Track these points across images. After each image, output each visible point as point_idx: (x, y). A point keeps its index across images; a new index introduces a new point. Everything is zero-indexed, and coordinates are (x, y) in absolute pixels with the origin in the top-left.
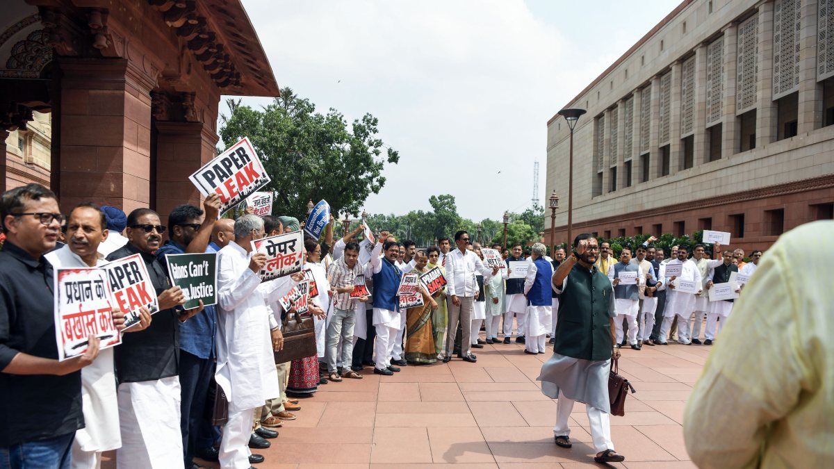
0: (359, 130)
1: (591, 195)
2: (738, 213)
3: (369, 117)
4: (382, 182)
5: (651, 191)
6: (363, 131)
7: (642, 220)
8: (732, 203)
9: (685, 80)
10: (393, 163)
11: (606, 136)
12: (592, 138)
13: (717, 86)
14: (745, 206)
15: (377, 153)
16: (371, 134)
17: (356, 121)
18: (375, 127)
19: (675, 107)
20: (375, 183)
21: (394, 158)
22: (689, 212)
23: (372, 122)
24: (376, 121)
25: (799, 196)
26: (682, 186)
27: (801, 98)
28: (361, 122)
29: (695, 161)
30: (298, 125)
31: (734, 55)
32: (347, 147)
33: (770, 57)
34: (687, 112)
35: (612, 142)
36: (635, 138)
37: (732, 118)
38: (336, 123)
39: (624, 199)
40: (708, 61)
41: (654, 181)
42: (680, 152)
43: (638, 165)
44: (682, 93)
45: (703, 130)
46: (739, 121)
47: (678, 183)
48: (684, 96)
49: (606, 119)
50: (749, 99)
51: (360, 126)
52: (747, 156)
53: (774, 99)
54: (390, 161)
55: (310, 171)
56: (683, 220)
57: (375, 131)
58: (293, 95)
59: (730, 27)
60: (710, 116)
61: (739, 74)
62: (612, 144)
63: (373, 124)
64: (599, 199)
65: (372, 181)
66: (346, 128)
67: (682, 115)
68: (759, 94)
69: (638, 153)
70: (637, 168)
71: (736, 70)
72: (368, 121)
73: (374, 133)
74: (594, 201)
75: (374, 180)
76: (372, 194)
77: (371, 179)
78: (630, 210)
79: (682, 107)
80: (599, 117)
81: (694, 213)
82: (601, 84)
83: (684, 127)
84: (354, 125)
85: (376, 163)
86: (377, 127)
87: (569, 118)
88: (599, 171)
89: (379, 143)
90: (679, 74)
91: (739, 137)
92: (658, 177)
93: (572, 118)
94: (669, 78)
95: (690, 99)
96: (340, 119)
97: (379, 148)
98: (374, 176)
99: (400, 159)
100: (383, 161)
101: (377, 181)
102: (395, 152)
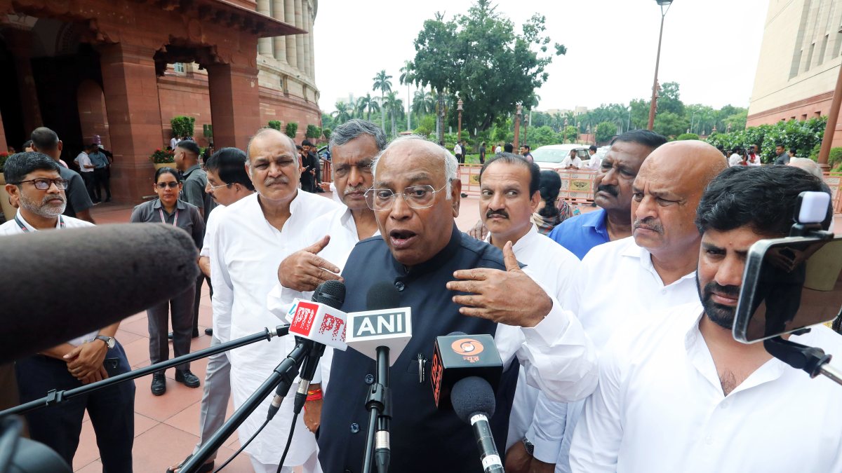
0: (527, 29)
1: (788, 77)
3: (537, 16)
4: (545, 77)
6: (533, 30)
10: (562, 55)
15: (544, 49)
16: (540, 31)
17: (528, 21)
18: (542, 25)
20: (539, 78)
23: (541, 19)
24: (544, 18)
28: (531, 23)
32: (514, 46)
38: (505, 25)
51: (528, 26)
54: (558, 54)
63: (543, 22)
64: (794, 80)
65: (535, 76)
72: (537, 20)
73: (542, 30)
74: (789, 84)
75: (539, 75)
76: (536, 89)
77: (535, 75)
84: (523, 25)
85: (543, 59)
86: (545, 25)
88: (800, 50)
89: (547, 41)
97: (547, 45)
98: (537, 72)
99: (567, 51)
100: (552, 55)
101: (541, 76)
102: (562, 45)
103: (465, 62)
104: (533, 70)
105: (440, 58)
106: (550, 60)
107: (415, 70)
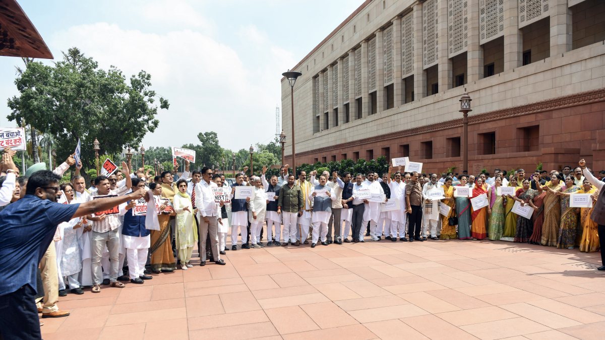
0: (136, 83)
1: (312, 132)
2: (405, 144)
3: (143, 73)
4: (156, 124)
5: (351, 129)
6: (140, 84)
7: (346, 149)
8: (401, 137)
9: (370, 54)
10: (165, 109)
11: (321, 90)
12: (312, 92)
13: (390, 58)
14: (410, 139)
15: (151, 101)
16: (146, 86)
17: (134, 76)
18: (148, 81)
19: (364, 71)
20: (150, 124)
21: (165, 105)
22: (375, 143)
23: (146, 77)
24: (149, 76)
25: (441, 132)
26: (371, 126)
27: (440, 69)
28: (137, 77)
29: (378, 109)
30: (84, 79)
31: (399, 38)
32: (127, 96)
33: (421, 41)
34: (372, 75)
35: (325, 95)
36: (340, 93)
37: (400, 81)
38: (117, 77)
39: (334, 134)
40: (384, 41)
41: (353, 122)
42: (368, 102)
43: (342, 111)
44: (368, 62)
45: (382, 88)
46: (404, 82)
47: (368, 124)
48: (370, 64)
49: (320, 78)
50: (409, 68)
51: (136, 80)
52: (409, 106)
53: (424, 69)
54: (162, 107)
55: (96, 115)
56: (371, 149)
57: (149, 84)
58: (81, 54)
59: (397, 19)
60: (386, 78)
61: (403, 51)
62: (325, 96)
63: (147, 79)
64: (318, 134)
65: (148, 123)
66: (125, 82)
67: (369, 78)
68: (415, 65)
69: (342, 102)
70: (342, 113)
71: (401, 48)
72: (143, 77)
73: (148, 86)
74: (314, 137)
75: (150, 122)
76: (148, 133)
77: (147, 121)
78: (339, 143)
79: (369, 72)
80: (316, 77)
81: (378, 144)
82: (316, 54)
83: (370, 85)
84: (131, 79)
85: (151, 109)
86: (150, 81)
87: (290, 79)
88: (317, 115)
89: (153, 94)
90: (366, 49)
91: (404, 94)
92: (355, 119)
93: (292, 79)
94: (360, 52)
95: (374, 67)
96: (120, 74)
97: (152, 97)
98: (149, 119)
99: (170, 107)
100: (157, 107)
101: (152, 123)
102: (166, 100)
106: (155, 111)
107: (15, 109)
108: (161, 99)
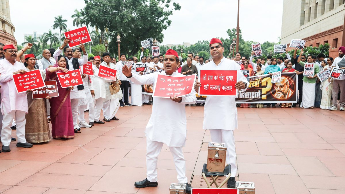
1: (299, 25)
4: (169, 23)
10: (178, 10)
15: (168, 6)
20: (165, 23)
21: (178, 7)
54: (176, 9)
55: (127, 19)
64: (303, 27)
65: (163, 22)
75: (165, 22)
76: (164, 30)
77: (163, 21)
78: (315, 33)
88: (304, 10)
89: (169, 1)
97: (169, 4)
98: (164, 20)
99: (181, 8)
100: (172, 10)
101: (167, 22)
102: (178, 4)
103: (119, 12)
104: (162, 18)
105: (102, 8)
106: (171, 13)
107: (85, 16)
108: (174, 4)
